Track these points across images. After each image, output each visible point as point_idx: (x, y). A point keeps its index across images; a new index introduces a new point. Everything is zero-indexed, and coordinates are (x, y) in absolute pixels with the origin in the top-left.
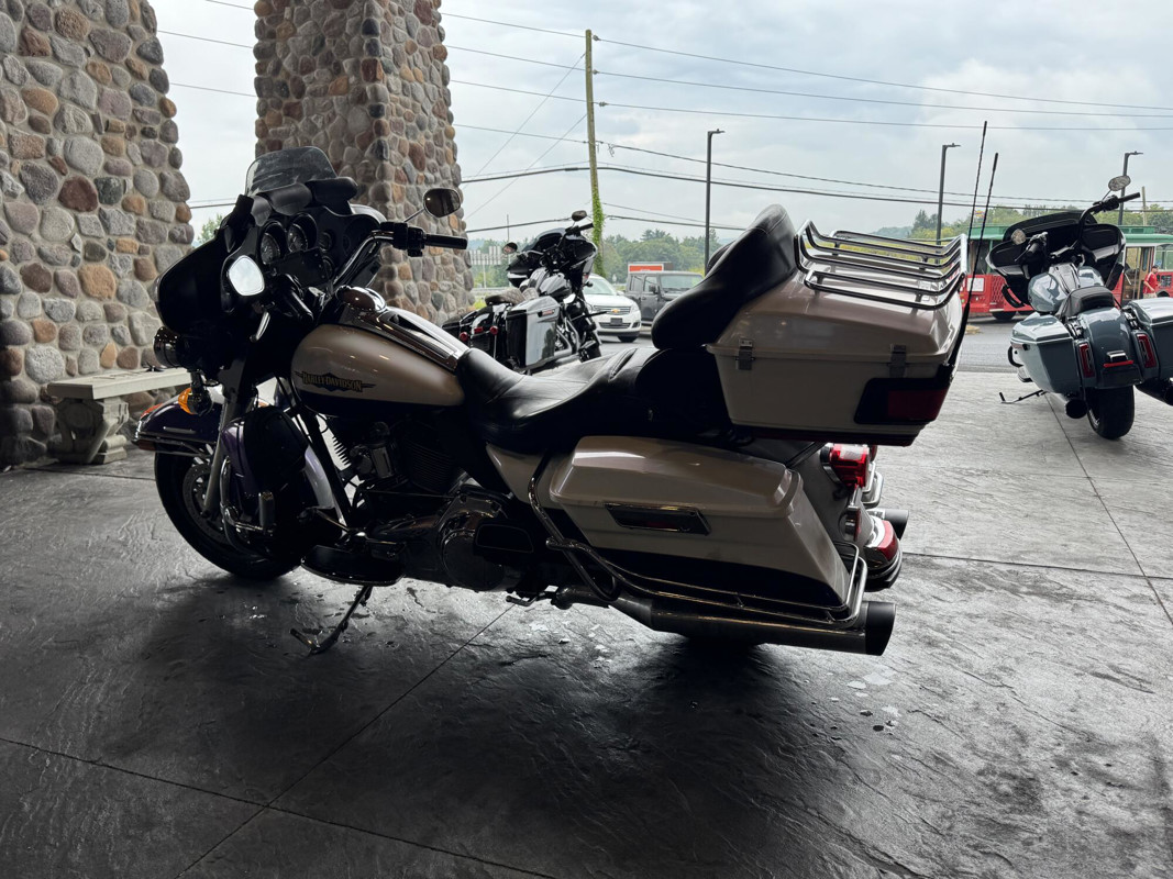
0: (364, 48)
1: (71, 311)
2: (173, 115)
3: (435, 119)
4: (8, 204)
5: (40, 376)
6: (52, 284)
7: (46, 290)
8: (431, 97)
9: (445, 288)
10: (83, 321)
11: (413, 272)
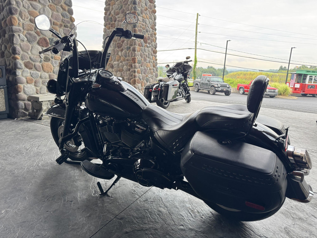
0: (133, 8)
1: (38, 76)
2: (74, 22)
3: (151, 30)
4: (21, 43)
5: (27, 93)
6: (33, 67)
7: (32, 69)
8: (151, 23)
9: (150, 77)
10: (42, 78)
11: (141, 71)
